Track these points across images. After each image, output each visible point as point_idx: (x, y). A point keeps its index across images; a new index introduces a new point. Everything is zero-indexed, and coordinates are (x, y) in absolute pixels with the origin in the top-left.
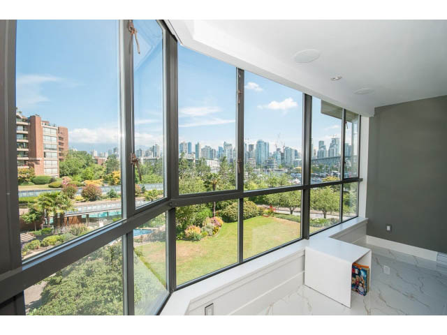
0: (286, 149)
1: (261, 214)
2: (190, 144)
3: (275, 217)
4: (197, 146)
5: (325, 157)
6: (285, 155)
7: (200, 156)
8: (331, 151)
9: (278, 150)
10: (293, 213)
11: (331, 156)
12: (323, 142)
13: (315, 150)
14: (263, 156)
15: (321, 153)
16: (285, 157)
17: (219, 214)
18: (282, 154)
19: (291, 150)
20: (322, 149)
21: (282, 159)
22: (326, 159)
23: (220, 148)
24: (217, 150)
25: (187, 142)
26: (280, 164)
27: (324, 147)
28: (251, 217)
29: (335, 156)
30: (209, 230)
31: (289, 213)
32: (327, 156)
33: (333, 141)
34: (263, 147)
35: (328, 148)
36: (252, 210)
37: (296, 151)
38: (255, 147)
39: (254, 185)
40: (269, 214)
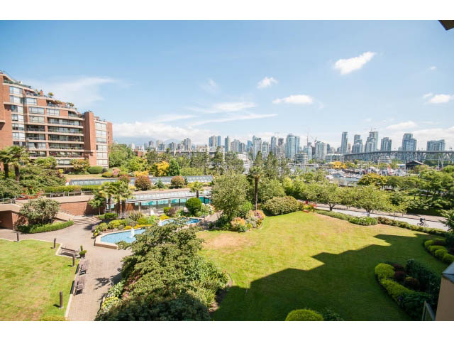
0: (317, 143)
1: (301, 209)
2: (219, 138)
3: (315, 213)
4: (227, 140)
5: (360, 152)
6: (317, 149)
7: (229, 150)
8: (368, 146)
9: (309, 144)
10: (333, 210)
11: (368, 151)
12: (359, 136)
13: (349, 145)
14: (293, 150)
15: (356, 148)
16: (317, 152)
17: (259, 208)
18: (314, 149)
19: (323, 144)
20: (358, 144)
21: (313, 153)
22: (362, 154)
23: (249, 142)
24: (246, 144)
25: (216, 136)
26: (310, 159)
27: (360, 141)
28: (291, 211)
29: (372, 151)
30: (253, 222)
31: (329, 209)
32: (363, 151)
33: (370, 135)
34: (293, 141)
35: (364, 143)
36: (292, 205)
37: (328, 145)
38: (285, 141)
39: (290, 179)
40: (309, 209)
